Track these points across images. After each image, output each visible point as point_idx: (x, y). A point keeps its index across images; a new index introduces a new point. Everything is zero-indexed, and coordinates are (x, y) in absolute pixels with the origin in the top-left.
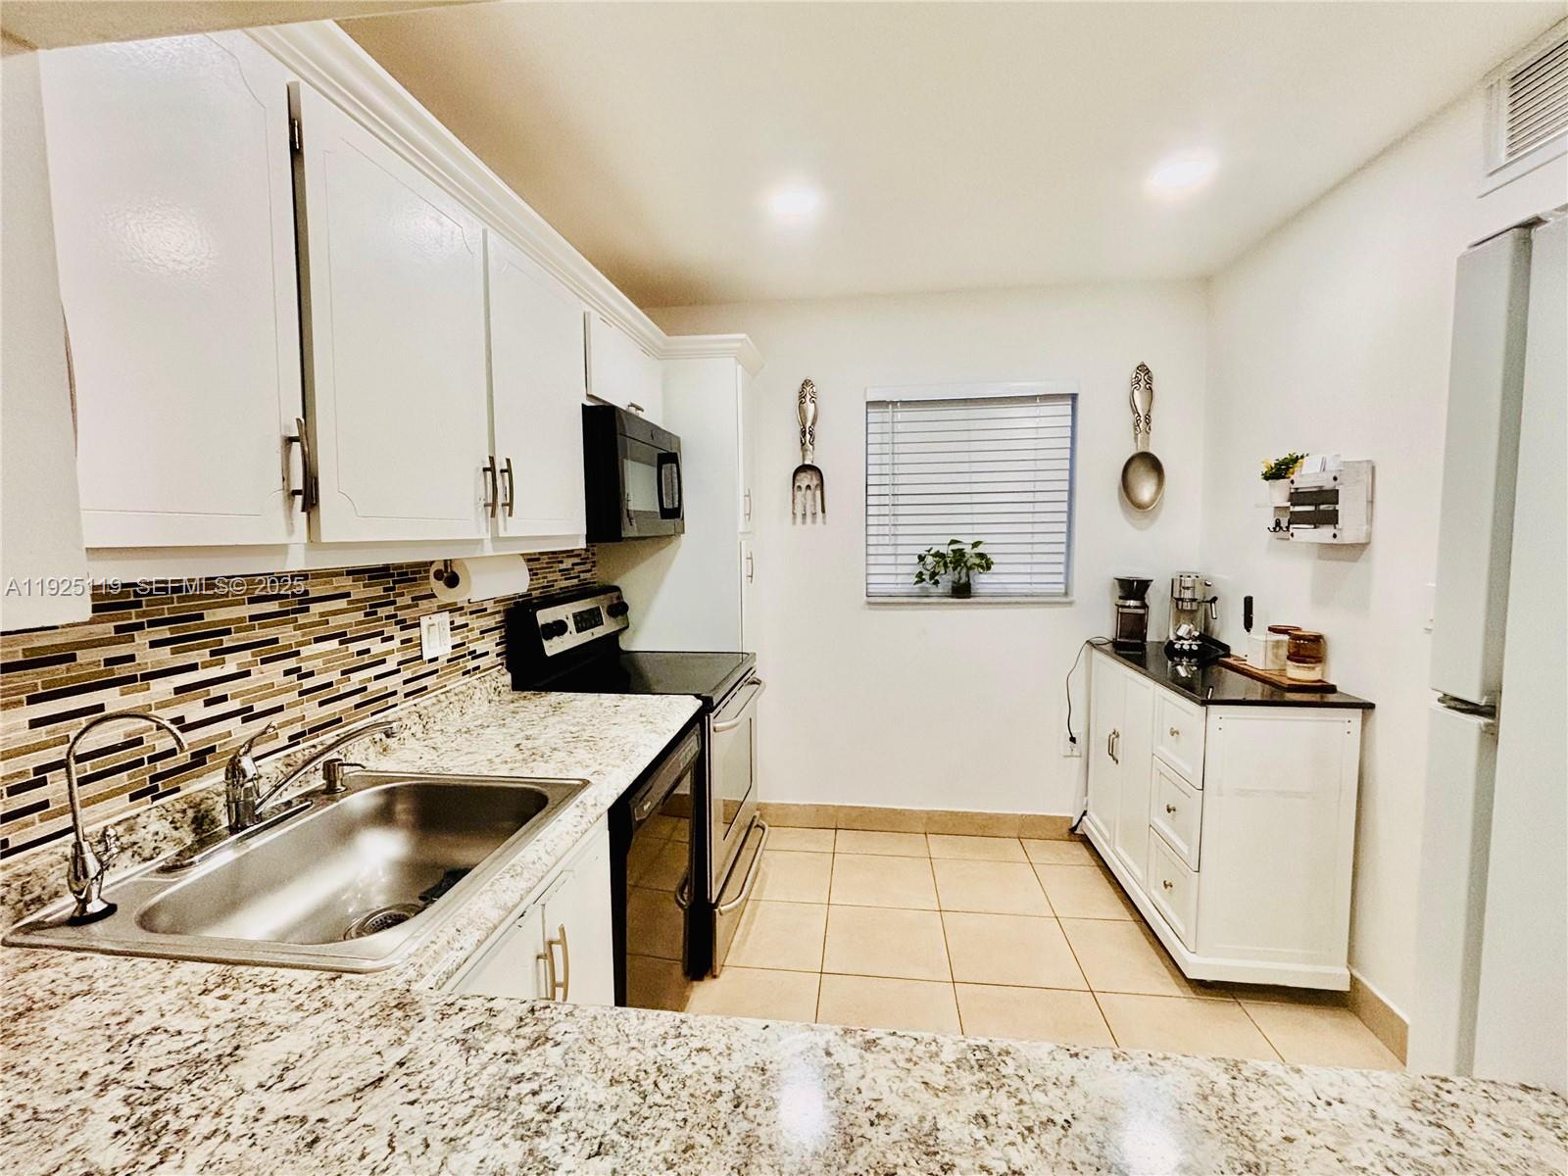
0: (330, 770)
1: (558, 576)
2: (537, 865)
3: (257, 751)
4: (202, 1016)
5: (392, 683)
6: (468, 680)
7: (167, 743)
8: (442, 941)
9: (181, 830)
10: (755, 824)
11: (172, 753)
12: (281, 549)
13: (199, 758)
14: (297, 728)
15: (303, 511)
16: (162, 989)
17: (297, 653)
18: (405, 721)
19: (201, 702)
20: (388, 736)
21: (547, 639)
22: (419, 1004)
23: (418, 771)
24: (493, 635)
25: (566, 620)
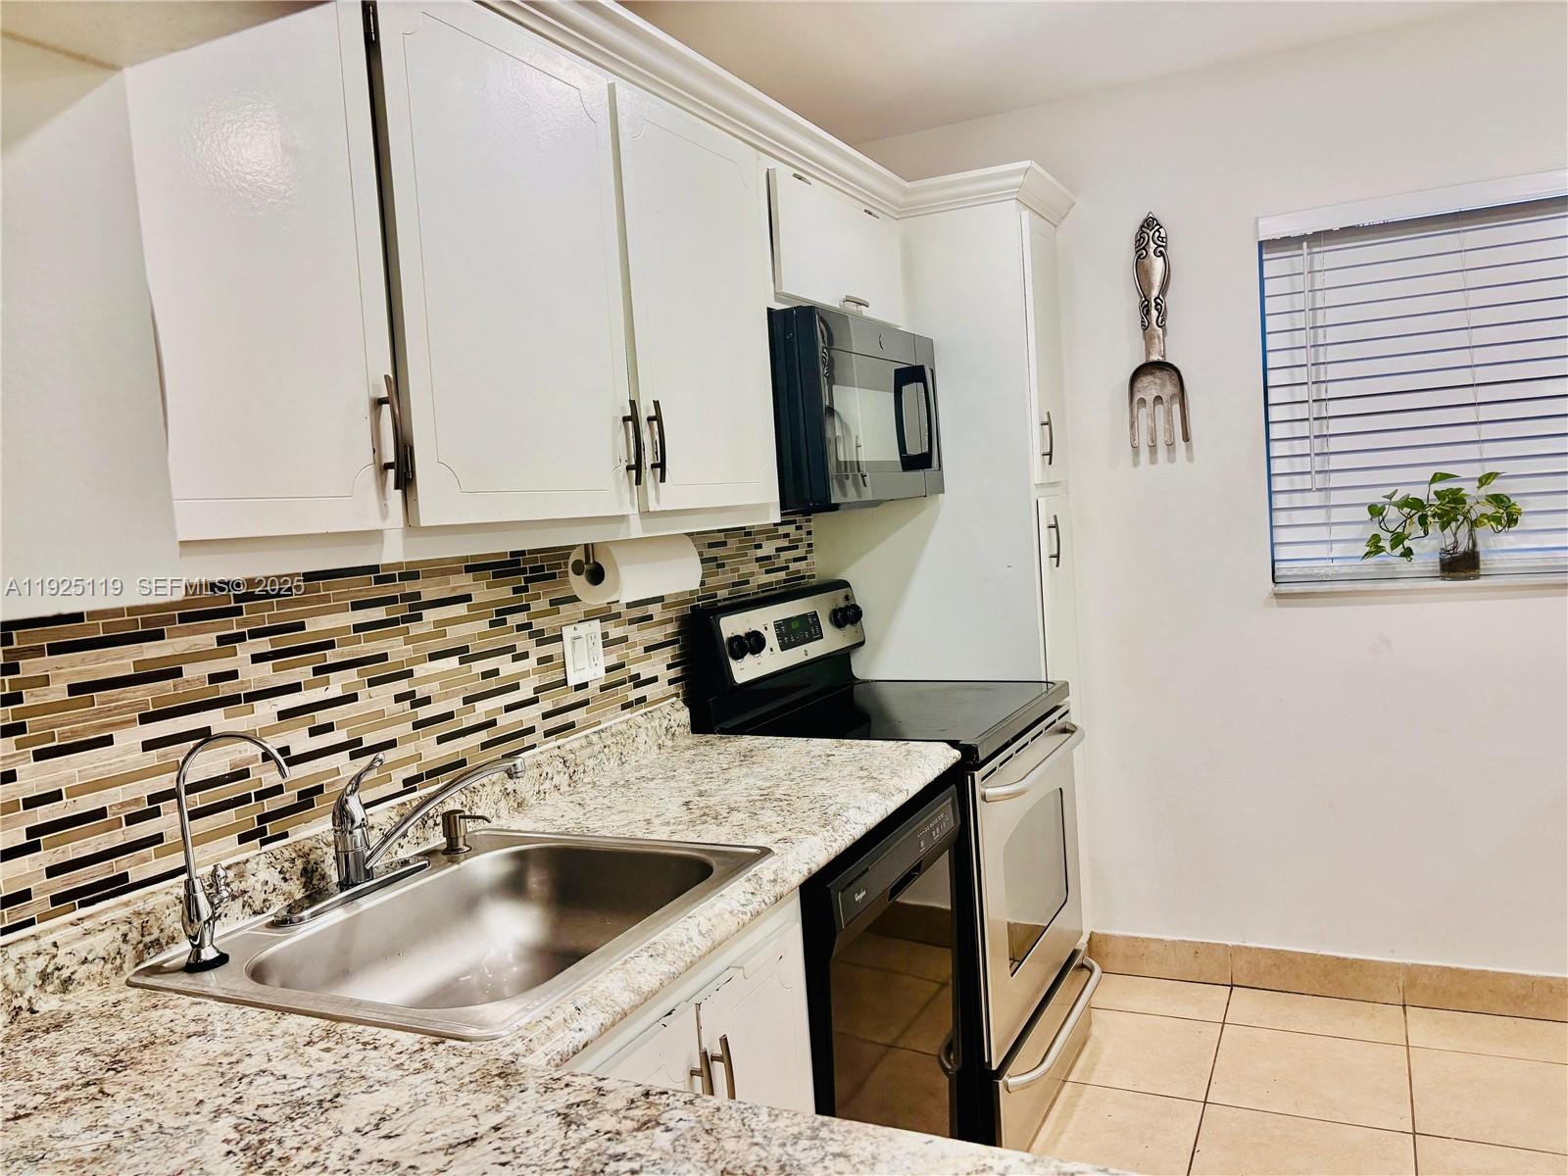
0: (450, 821)
1: (755, 567)
2: (686, 948)
3: (369, 795)
4: (307, 1064)
5: (529, 716)
6: (629, 716)
7: (270, 777)
8: (559, 1017)
9: (291, 882)
10: (1077, 961)
11: (278, 790)
12: (375, 536)
13: (308, 798)
14: (412, 771)
15: (397, 488)
16: (269, 1037)
17: (409, 674)
18: (546, 769)
19: (305, 731)
20: (511, 776)
21: (736, 658)
22: (523, 1075)
23: (555, 831)
24: (663, 653)
25: (762, 631)
